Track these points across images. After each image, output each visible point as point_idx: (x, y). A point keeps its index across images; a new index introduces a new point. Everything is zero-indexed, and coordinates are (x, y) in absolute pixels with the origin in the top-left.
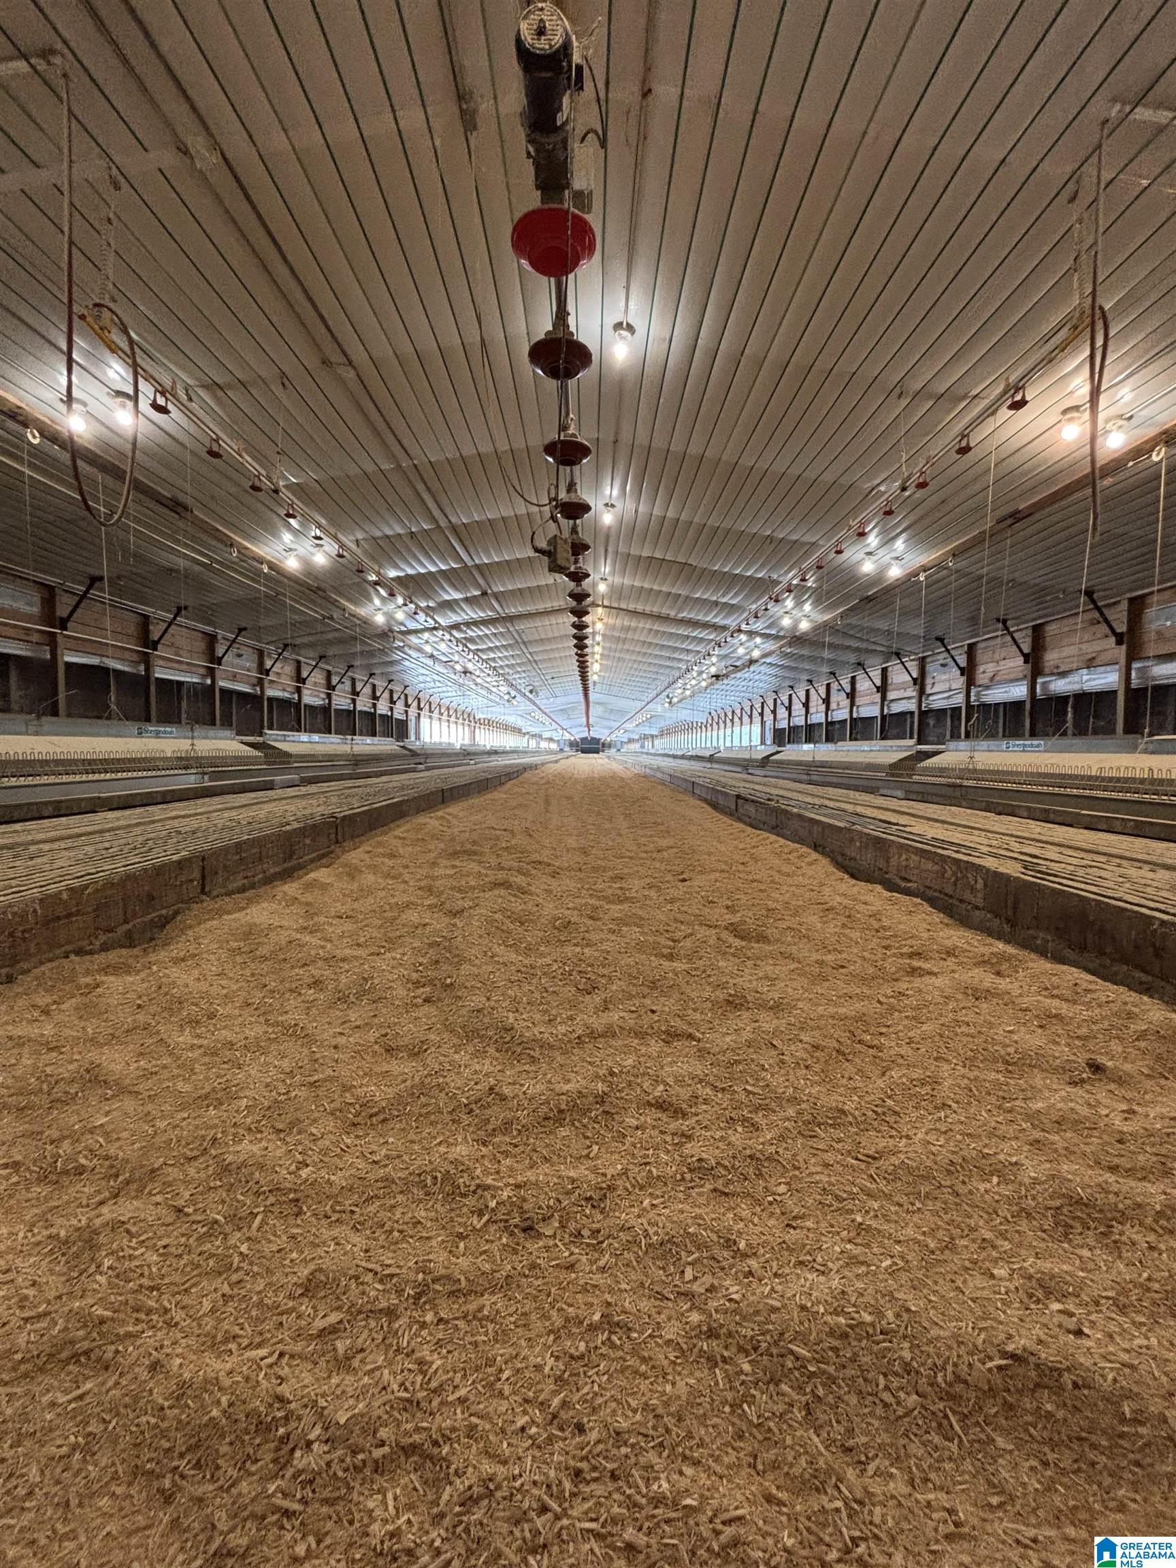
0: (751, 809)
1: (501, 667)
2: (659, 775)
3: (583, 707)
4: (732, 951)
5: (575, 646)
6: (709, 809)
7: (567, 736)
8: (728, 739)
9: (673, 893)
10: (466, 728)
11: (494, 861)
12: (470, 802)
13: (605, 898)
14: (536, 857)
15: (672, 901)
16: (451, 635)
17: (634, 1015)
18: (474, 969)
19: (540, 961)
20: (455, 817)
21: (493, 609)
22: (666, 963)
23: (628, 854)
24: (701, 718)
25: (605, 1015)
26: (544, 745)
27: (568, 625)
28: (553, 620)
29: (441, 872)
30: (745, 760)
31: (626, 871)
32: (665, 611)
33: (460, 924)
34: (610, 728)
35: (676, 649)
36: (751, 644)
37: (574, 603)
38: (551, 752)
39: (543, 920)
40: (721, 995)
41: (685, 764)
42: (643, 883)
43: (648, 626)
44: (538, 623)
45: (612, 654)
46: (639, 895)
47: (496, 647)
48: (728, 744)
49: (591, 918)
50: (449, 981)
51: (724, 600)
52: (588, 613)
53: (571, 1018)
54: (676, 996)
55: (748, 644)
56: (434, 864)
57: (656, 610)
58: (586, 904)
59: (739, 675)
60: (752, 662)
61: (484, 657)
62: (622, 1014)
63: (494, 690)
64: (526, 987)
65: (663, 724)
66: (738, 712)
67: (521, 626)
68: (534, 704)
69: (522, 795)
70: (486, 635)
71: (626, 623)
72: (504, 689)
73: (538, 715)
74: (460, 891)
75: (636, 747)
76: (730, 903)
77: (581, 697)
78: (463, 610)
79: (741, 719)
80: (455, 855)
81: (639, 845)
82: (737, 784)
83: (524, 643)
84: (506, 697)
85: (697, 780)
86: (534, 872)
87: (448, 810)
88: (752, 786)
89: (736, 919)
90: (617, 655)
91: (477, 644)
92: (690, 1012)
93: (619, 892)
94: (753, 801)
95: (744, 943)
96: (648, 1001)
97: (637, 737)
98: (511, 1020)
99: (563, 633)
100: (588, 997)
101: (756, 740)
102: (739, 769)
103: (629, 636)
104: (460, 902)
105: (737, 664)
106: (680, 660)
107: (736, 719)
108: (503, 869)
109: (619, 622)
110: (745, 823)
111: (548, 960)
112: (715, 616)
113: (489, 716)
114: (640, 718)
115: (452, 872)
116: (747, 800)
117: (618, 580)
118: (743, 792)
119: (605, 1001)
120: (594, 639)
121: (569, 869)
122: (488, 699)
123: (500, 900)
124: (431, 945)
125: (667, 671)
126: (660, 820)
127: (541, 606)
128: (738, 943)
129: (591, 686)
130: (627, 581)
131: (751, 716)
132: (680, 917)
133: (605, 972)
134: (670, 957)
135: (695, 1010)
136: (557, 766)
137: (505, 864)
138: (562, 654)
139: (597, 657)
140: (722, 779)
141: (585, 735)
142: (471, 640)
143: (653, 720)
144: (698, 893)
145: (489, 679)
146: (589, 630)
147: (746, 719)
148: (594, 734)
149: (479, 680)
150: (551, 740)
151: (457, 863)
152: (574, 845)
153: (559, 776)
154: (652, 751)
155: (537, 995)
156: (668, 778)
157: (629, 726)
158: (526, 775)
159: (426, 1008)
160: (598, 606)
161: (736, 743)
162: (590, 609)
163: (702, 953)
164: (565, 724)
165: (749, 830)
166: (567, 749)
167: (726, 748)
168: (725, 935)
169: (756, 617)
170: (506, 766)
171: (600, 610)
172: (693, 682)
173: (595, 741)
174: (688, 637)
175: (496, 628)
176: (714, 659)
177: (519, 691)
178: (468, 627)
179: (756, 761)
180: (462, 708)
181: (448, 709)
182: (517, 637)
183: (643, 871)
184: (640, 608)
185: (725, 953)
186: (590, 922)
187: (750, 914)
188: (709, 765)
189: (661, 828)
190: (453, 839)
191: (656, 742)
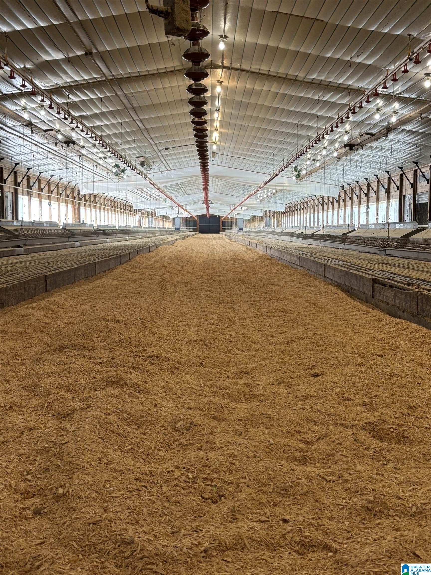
0: (389, 294)
1: (109, 136)
2: (287, 257)
3: (201, 181)
4: (371, 453)
5: (192, 113)
6: (342, 295)
7: (184, 214)
8: (363, 216)
9: (305, 389)
10: (70, 206)
11: (105, 356)
12: (77, 289)
13: (230, 396)
14: (153, 351)
15: (303, 399)
16: (51, 100)
17: (265, 526)
18: (89, 478)
19: (161, 468)
20: (60, 306)
21: (99, 70)
22: (298, 468)
23: (254, 346)
24: (334, 193)
25: (234, 525)
26: (157, 224)
27: (184, 89)
28: (167, 83)
29: (47, 369)
30: (382, 239)
31: (251, 365)
32: (292, 72)
33: (71, 429)
34: (230, 205)
35: (305, 116)
36: (389, 109)
37: (191, 64)
38: (166, 232)
39: (163, 422)
40: (360, 502)
41: (315, 244)
42: (271, 378)
43: (273, 89)
44: (150, 86)
45: (233, 121)
46: (267, 392)
47: (103, 114)
48: (363, 221)
49: (215, 418)
50: (61, 491)
51: (359, 60)
52: (206, 75)
53: (197, 530)
54: (310, 504)
55: (384, 110)
56: (39, 360)
57: (282, 71)
58: (210, 403)
59: (375, 144)
60: (389, 129)
61: (89, 125)
62: (251, 525)
63: (101, 162)
64: (146, 497)
65: (290, 199)
66: (374, 185)
67: (130, 90)
68: (146, 178)
69: (135, 281)
70: (91, 100)
71: (249, 86)
72: (112, 161)
73: (151, 189)
74: (69, 390)
75: (260, 225)
76: (367, 401)
77: (198, 170)
78: (66, 73)
79: (377, 193)
80: (62, 349)
81: (265, 336)
82: (373, 267)
83: (134, 109)
84: (114, 170)
85: (328, 263)
86: (150, 367)
87: (51, 299)
88: (389, 269)
89: (373, 418)
90: (239, 122)
91: (79, 109)
92: (325, 521)
93: (246, 390)
94: (391, 286)
95: (383, 445)
96: (279, 510)
97: (261, 214)
98: (131, 533)
99: (177, 98)
100: (213, 506)
101: (394, 217)
102: (376, 251)
103: (253, 101)
104: (70, 404)
105: (374, 131)
106: (310, 128)
107: (372, 194)
108: (116, 365)
109: (240, 85)
110: (382, 310)
111: (169, 466)
112: (349, 78)
113: (96, 192)
114: (264, 193)
115: (60, 368)
116: (384, 285)
117: (239, 38)
118: (380, 276)
119: (233, 510)
120: (213, 104)
121: (190, 363)
122: (94, 172)
123: (114, 400)
124: (39, 452)
125: (294, 141)
126: (287, 308)
127: (153, 68)
128: (376, 444)
129: (210, 157)
130: (250, 39)
131: (388, 191)
132: (313, 415)
133: (232, 478)
134: (304, 461)
135: (331, 519)
136: (173, 248)
137: (119, 359)
138: (177, 122)
139: (217, 124)
140: (357, 262)
141: (203, 212)
142: (74, 106)
143: (279, 195)
144: (332, 389)
145: (95, 150)
146: (208, 94)
147: (383, 193)
148: (212, 211)
149: (84, 152)
150: (165, 218)
151: (65, 359)
152: (194, 337)
153: (175, 258)
154: (278, 230)
155: (158, 505)
156: (295, 260)
157: (252, 202)
158: (138, 258)
159: (37, 521)
160: (218, 67)
161: (372, 220)
162: (208, 71)
163: (338, 456)
164: (181, 200)
165: (387, 318)
166: (183, 228)
167: (361, 226)
168: (362, 435)
169: (395, 80)
170: (115, 248)
171: (219, 71)
172: (324, 152)
173: (216, 219)
174: (318, 101)
175: (102, 92)
176: (348, 127)
177: (129, 164)
178: (71, 92)
179: (394, 240)
180: (64, 182)
181: (49, 183)
182: (125, 101)
183: (270, 366)
184: (264, 68)
185: (363, 456)
186: (214, 423)
187: (390, 413)
188: (342, 246)
189: (290, 317)
190: (58, 332)
191: (284, 220)
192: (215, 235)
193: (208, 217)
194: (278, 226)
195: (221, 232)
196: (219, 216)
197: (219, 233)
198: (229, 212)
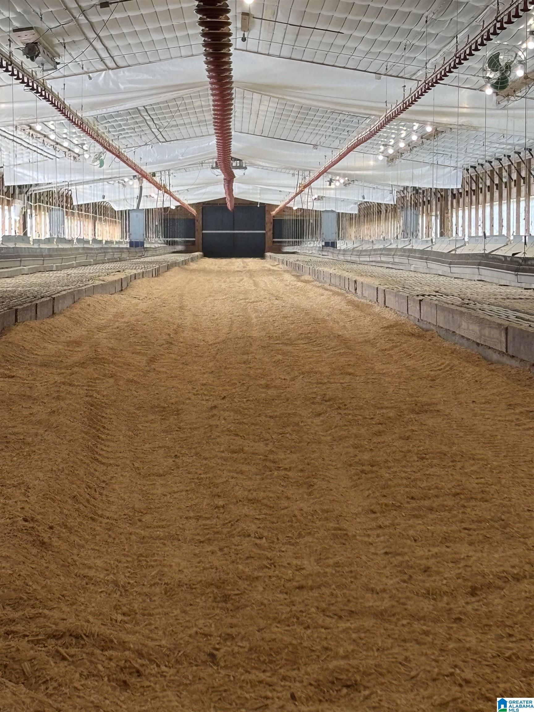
192: (252, 263)
193: (229, 206)
194: (442, 234)
195: (268, 254)
196: (263, 205)
198: (293, 191)
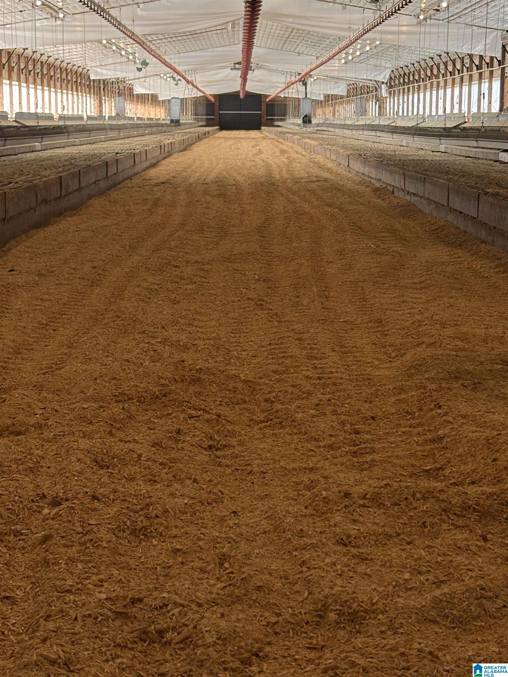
197: (259, 129)
